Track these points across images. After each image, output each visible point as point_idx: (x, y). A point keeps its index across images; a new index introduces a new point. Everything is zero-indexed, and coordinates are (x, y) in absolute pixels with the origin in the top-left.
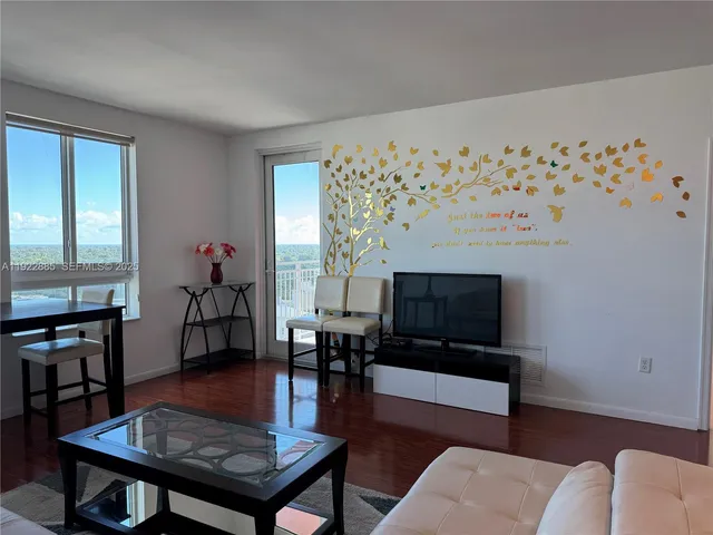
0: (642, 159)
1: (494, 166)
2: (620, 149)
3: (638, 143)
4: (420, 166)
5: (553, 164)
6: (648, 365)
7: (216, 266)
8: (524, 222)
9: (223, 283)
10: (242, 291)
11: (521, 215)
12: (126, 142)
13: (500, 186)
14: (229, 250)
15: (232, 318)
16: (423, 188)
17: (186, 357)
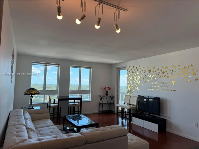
0: (193, 69)
1: (160, 71)
2: (187, 67)
3: (192, 65)
4: (145, 71)
5: (172, 71)
6: (197, 125)
7: (107, 92)
8: (166, 85)
9: (108, 95)
10: (112, 97)
11: (166, 83)
12: (90, 68)
13: (161, 76)
14: (110, 89)
15: (111, 103)
16: (145, 76)
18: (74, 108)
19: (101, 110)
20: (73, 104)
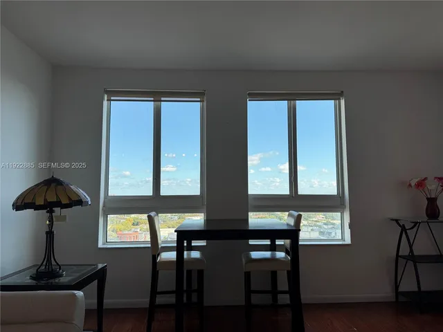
7: (431, 202)
9: (440, 219)
12: (337, 97)
17: (401, 289)
18: (274, 274)
19: (408, 285)
20: (267, 254)
